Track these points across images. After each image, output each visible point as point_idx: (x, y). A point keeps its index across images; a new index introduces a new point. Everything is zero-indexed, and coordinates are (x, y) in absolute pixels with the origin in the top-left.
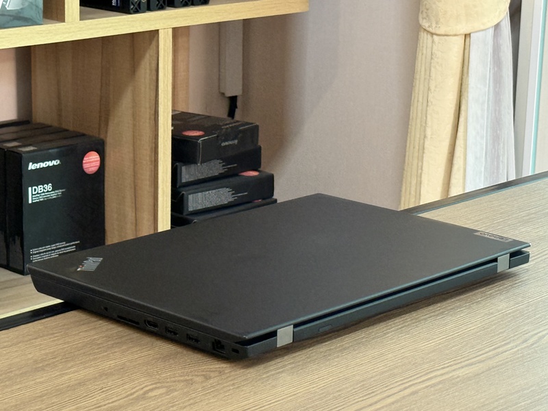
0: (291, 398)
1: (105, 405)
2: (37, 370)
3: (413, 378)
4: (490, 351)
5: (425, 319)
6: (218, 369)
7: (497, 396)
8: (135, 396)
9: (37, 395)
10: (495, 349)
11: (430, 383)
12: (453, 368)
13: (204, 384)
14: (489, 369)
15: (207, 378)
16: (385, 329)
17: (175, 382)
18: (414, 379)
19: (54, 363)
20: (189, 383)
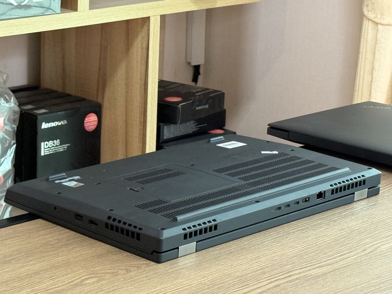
0: (187, 287)
1: (52, 289)
2: (5, 262)
3: (277, 275)
4: (337, 257)
5: (293, 232)
6: (137, 265)
7: (337, 290)
8: (75, 282)
9: (4, 281)
10: (341, 255)
11: (290, 279)
12: (308, 268)
13: (125, 276)
14: (335, 270)
15: (128, 271)
16: (263, 239)
17: (105, 273)
18: (279, 276)
19: (18, 257)
20: (115, 274)
